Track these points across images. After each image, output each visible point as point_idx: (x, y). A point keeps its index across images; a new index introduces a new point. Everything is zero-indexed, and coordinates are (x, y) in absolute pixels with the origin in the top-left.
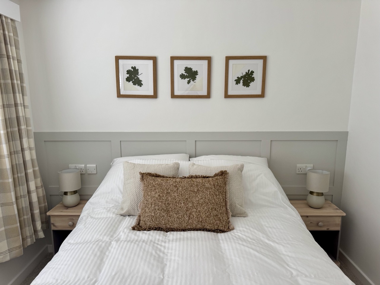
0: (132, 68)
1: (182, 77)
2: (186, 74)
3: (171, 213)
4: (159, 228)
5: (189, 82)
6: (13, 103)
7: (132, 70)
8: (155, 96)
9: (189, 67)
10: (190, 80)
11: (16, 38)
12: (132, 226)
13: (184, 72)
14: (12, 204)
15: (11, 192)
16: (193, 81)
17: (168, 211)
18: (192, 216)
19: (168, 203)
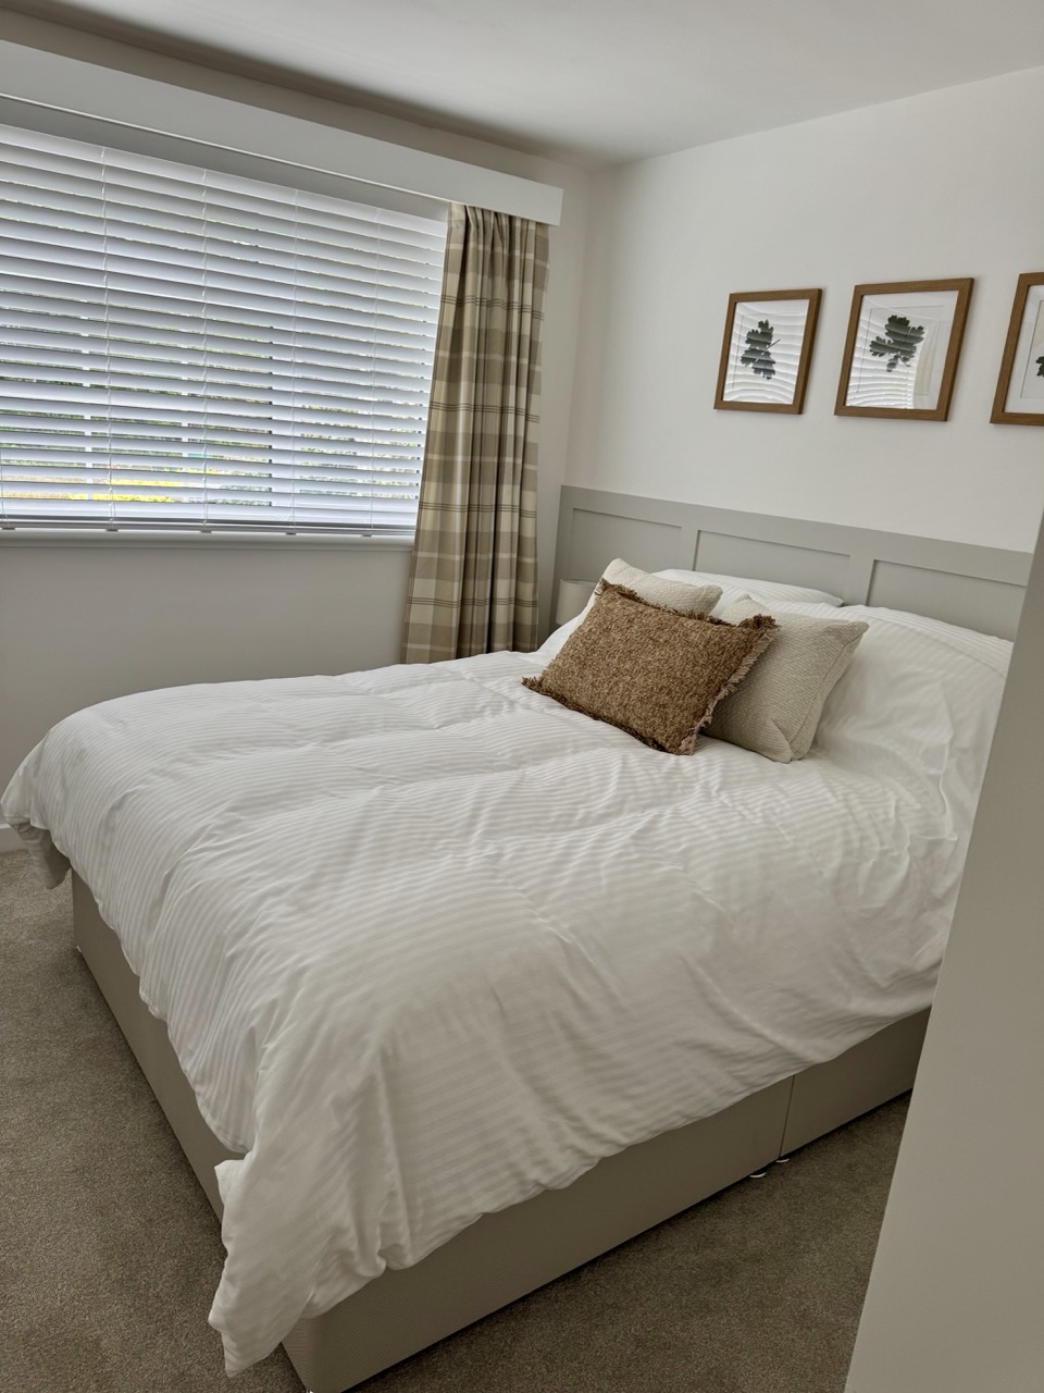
0: (761, 324)
1: (878, 347)
2: (887, 339)
3: (586, 672)
4: (563, 697)
5: (892, 365)
6: (499, 404)
7: (759, 330)
8: (799, 406)
9: (900, 315)
10: (896, 357)
11: (539, 262)
12: (527, 676)
13: (883, 334)
14: (450, 604)
15: (453, 581)
16: (905, 360)
17: (583, 665)
18: (615, 689)
19: (593, 650)
